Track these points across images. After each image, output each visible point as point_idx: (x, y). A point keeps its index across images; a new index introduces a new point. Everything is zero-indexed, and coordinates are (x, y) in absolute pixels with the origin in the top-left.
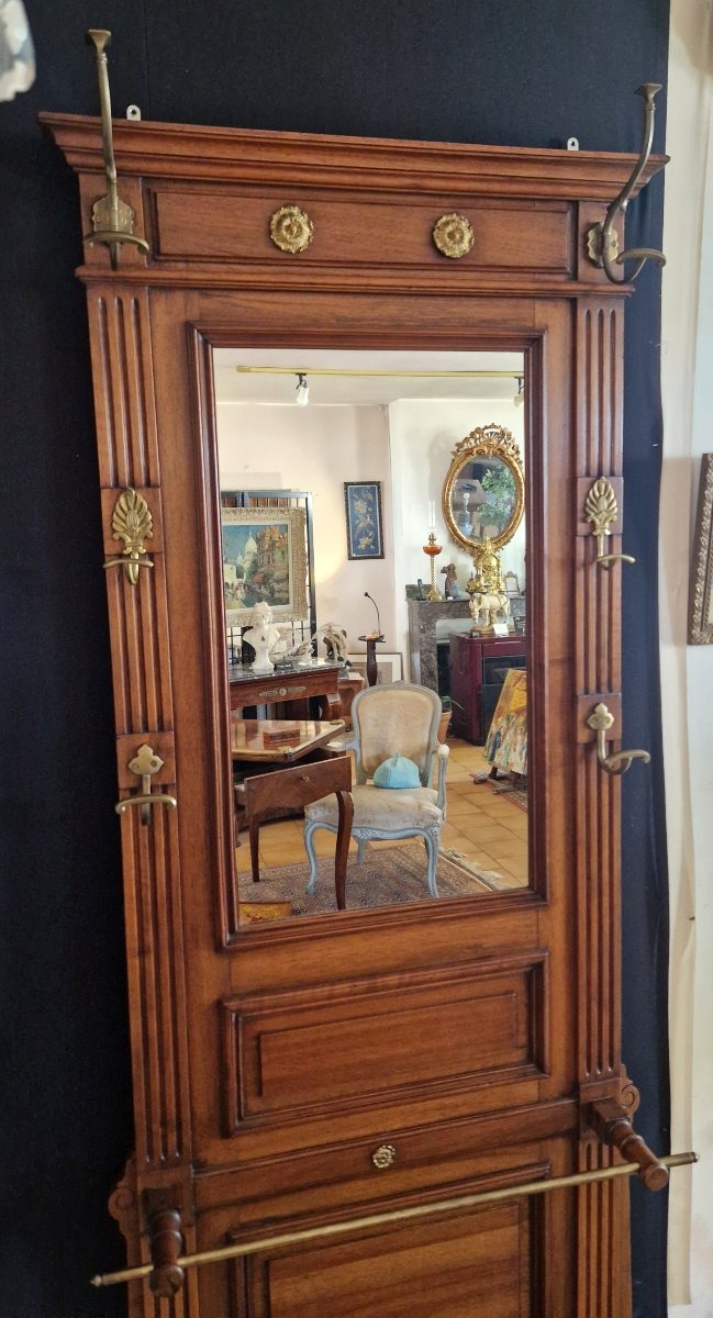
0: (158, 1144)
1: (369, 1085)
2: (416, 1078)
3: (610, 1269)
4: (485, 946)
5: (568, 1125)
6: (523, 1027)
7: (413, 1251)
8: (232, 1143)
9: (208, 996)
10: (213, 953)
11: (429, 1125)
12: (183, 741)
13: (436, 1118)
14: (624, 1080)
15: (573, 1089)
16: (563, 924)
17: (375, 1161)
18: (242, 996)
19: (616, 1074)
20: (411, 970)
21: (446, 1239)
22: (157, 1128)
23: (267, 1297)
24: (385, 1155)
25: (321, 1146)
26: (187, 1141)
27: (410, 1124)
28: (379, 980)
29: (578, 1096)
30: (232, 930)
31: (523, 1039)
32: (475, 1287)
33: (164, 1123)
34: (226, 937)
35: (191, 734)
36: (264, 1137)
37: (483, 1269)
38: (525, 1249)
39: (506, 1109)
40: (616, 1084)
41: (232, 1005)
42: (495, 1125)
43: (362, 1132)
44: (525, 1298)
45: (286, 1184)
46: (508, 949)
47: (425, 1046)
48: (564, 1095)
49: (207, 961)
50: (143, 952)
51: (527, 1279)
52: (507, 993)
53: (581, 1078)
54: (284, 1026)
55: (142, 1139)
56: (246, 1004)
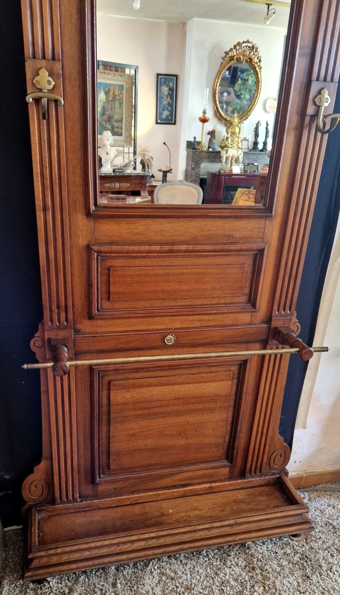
0: (55, 317)
1: (166, 303)
2: (189, 303)
3: (272, 407)
4: (234, 236)
5: (263, 337)
6: (248, 284)
7: (180, 386)
8: (94, 322)
9: (82, 242)
10: (85, 217)
11: (194, 328)
12: (67, 71)
13: (198, 325)
14: (294, 319)
15: (269, 320)
16: (278, 230)
17: (166, 341)
18: (100, 244)
19: (292, 315)
20: (193, 244)
21: (196, 383)
22: (54, 307)
23: (109, 398)
24: (170, 339)
25: (139, 331)
26: (70, 317)
27: (185, 326)
29: (271, 323)
30: (96, 204)
31: (247, 291)
32: (208, 406)
33: (58, 307)
34: (92, 208)
35: (72, 67)
36: (110, 322)
37: (213, 398)
38: (233, 392)
39: (233, 325)
40: (291, 319)
41: (95, 248)
42: (227, 332)
43: (160, 327)
44: (230, 414)
45: (120, 346)
46: (246, 240)
47: (197, 287)
48: (264, 322)
49: (81, 222)
50: (45, 209)
51: (232, 406)
52: (242, 264)
53: (273, 314)
54: (123, 265)
55: (47, 313)
56: (102, 249)
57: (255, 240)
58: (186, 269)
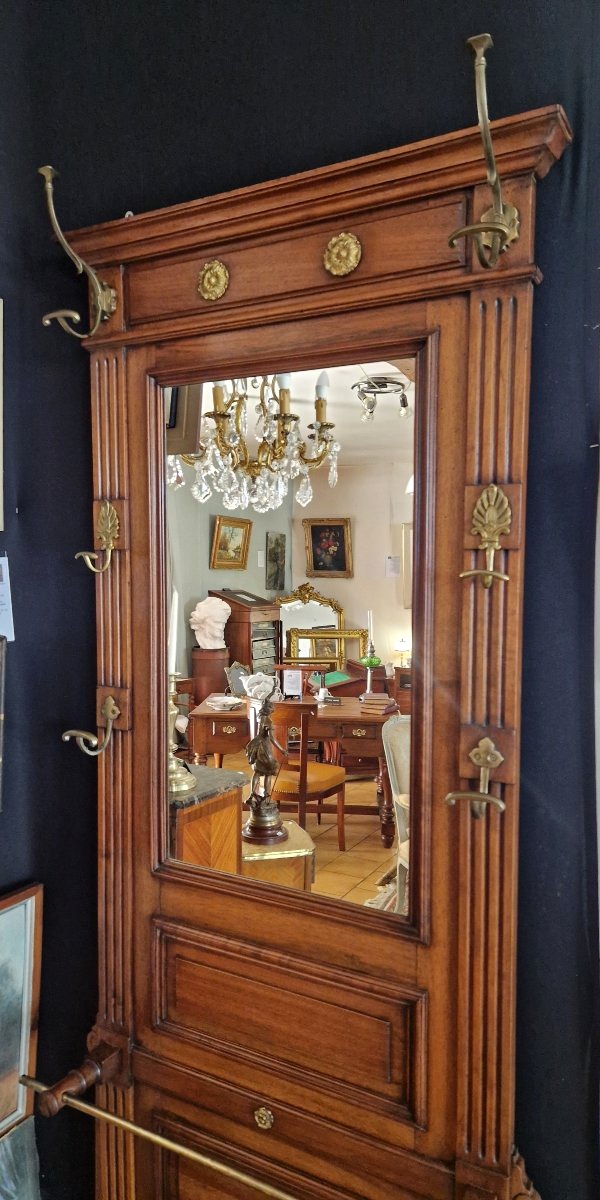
0: (111, 1010)
1: (258, 1045)
2: (296, 1060)
4: (362, 960)
8: (157, 1037)
9: (146, 908)
10: (150, 875)
11: (307, 1112)
13: (314, 1110)
15: (451, 1159)
17: (256, 1118)
18: (166, 919)
19: (502, 1171)
20: (291, 955)
24: (267, 1119)
27: (291, 1102)
28: (264, 951)
29: (454, 1170)
30: (159, 860)
31: (398, 1075)
33: (115, 996)
34: (155, 865)
36: (177, 1045)
39: (380, 1140)
41: (158, 922)
43: (251, 1086)
45: (190, 1095)
47: (303, 1033)
48: (441, 1161)
50: (106, 856)
52: (381, 1018)
53: (459, 1151)
54: (194, 958)
55: (102, 1000)
56: (170, 926)
57: (401, 978)
58: (283, 994)
